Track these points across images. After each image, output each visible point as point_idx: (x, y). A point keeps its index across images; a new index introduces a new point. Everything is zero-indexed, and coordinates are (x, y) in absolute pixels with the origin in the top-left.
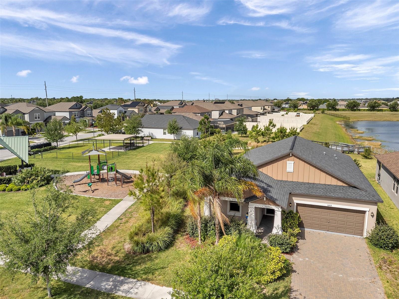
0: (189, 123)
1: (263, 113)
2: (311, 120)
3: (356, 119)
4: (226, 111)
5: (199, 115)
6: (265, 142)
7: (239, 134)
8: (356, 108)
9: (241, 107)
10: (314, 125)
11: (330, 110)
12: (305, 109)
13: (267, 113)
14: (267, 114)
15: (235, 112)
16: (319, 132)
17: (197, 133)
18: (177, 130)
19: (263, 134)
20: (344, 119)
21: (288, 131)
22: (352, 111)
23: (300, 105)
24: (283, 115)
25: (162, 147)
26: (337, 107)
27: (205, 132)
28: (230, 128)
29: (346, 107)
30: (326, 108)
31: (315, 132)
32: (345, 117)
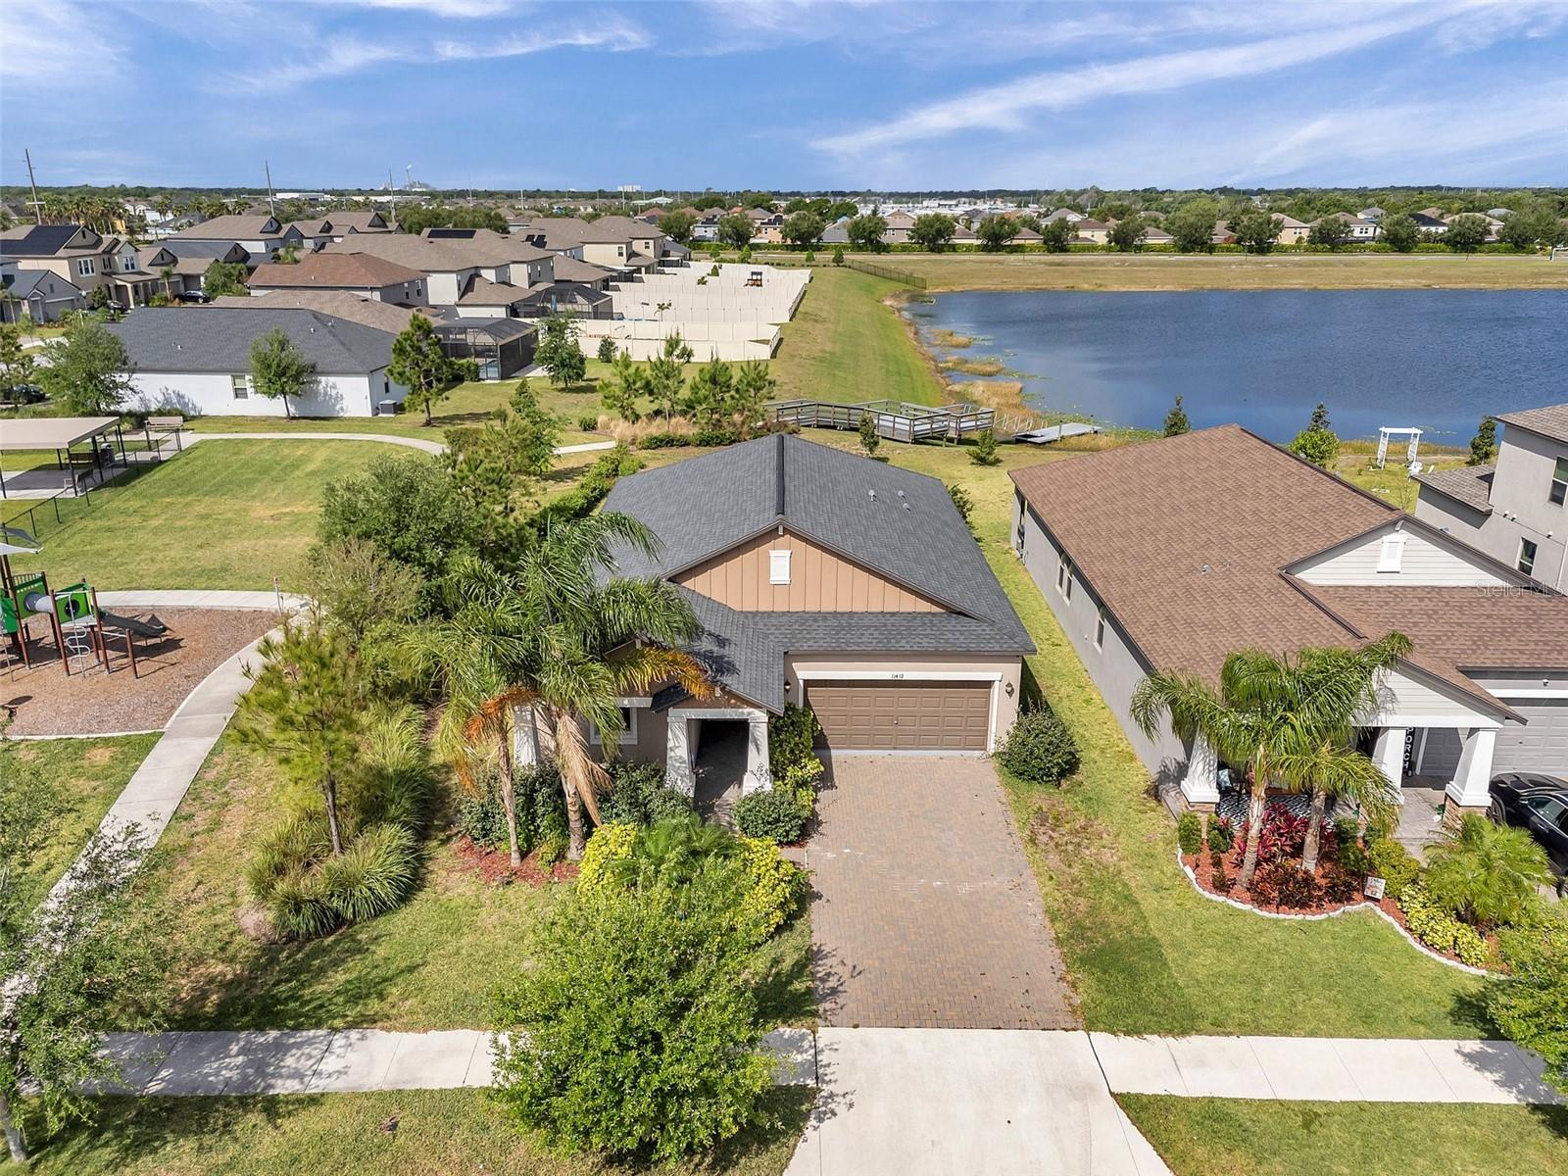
0: (343, 344)
1: (626, 269)
2: (804, 301)
3: (945, 284)
4: (483, 272)
5: (376, 296)
6: (659, 420)
7: (554, 379)
8: (942, 242)
9: (540, 253)
10: (816, 321)
11: (860, 249)
12: (776, 247)
13: (643, 269)
14: (643, 275)
15: (519, 275)
16: (832, 354)
17: (387, 385)
18: (296, 378)
19: (648, 388)
20: (908, 287)
21: (736, 376)
22: (932, 250)
23: (759, 230)
24: (702, 282)
25: (246, 465)
26: (885, 239)
27: (421, 385)
28: (515, 357)
29: (911, 238)
30: (846, 241)
31: (820, 354)
32: (908, 280)
